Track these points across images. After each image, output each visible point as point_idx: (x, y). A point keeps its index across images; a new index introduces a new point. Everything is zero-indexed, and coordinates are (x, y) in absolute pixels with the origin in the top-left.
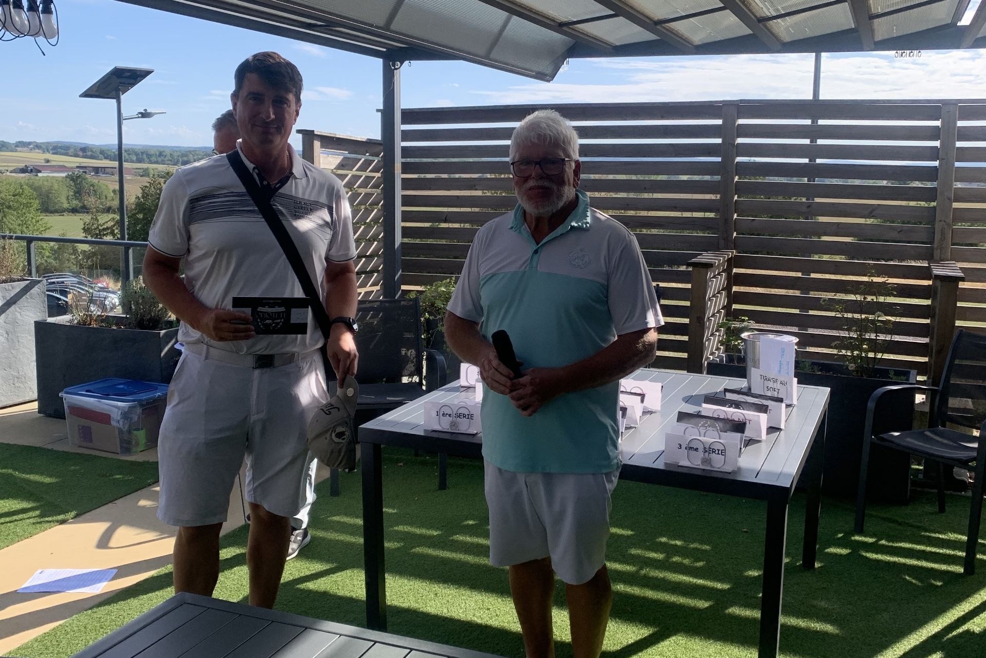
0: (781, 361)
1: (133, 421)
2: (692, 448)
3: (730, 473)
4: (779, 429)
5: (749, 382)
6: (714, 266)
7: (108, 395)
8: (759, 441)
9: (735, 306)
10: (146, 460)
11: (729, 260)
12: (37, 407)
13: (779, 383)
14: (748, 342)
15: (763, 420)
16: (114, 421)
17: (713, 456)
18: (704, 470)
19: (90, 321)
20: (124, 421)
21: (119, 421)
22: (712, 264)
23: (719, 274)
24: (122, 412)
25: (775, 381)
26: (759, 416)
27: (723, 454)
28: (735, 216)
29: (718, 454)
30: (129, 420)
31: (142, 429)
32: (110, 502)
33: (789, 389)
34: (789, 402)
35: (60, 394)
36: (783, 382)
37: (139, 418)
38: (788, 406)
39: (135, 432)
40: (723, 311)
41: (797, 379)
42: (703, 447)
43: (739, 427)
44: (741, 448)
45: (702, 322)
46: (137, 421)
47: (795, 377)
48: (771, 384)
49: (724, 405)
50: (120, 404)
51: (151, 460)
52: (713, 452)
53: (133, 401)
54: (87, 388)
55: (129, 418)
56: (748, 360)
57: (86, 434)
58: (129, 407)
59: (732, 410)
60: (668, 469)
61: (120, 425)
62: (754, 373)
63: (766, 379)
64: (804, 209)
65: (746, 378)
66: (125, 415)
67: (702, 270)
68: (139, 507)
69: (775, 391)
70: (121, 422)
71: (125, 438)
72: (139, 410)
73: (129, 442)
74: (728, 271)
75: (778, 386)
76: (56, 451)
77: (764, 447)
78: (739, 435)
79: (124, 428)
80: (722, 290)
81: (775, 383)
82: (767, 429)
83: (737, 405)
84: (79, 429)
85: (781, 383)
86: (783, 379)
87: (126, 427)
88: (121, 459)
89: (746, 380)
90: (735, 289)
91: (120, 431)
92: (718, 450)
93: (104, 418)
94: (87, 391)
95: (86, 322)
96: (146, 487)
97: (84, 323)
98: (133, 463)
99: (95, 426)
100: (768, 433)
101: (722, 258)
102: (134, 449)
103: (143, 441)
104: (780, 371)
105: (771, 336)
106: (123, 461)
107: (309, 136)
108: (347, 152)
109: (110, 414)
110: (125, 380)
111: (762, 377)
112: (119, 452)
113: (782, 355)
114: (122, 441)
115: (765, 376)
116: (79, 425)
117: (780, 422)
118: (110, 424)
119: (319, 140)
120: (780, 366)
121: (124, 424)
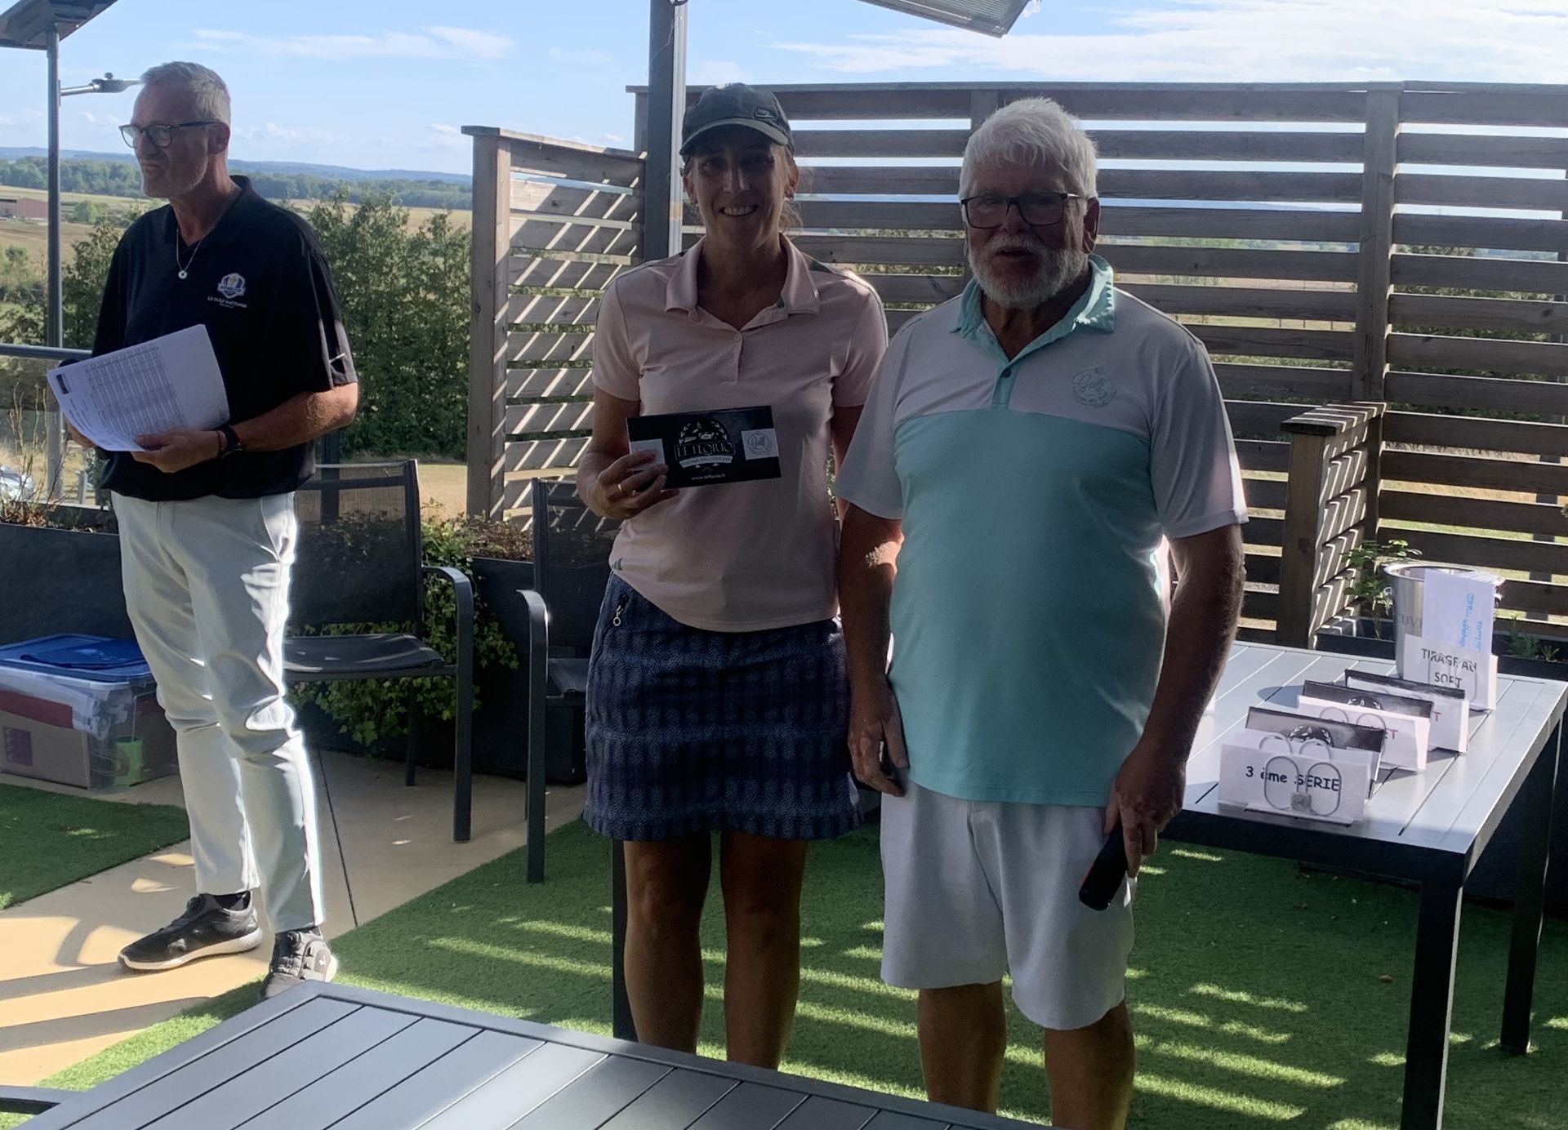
0: (1465, 621)
1: (118, 722)
2: (1274, 775)
3: (1348, 826)
4: (1455, 753)
5: (1400, 667)
6: (1338, 432)
7: (69, 666)
8: (1411, 773)
9: (1382, 523)
10: (145, 801)
11: (1373, 422)
13: (1460, 665)
14: (1400, 583)
15: (1420, 730)
16: (78, 720)
17: (1316, 791)
18: (1296, 818)
19: (25, 514)
20: (100, 721)
21: (89, 719)
22: (1335, 428)
23: (1349, 452)
24: (96, 703)
25: (1453, 661)
26: (1413, 722)
27: (1335, 787)
28: (1389, 330)
29: (1327, 788)
30: (110, 718)
31: (135, 740)
32: (78, 880)
33: (1481, 679)
34: (1478, 705)
36: (1469, 664)
37: (130, 716)
38: (1474, 712)
39: (120, 745)
40: (1356, 532)
41: (1495, 658)
42: (1296, 774)
43: (1372, 739)
44: (1372, 781)
45: (1309, 550)
46: (127, 719)
47: (1494, 652)
48: (1443, 668)
49: (1344, 701)
50: (93, 684)
51: (155, 802)
52: (1315, 783)
53: (123, 679)
54: (24, 652)
55: (109, 715)
56: (1400, 619)
57: (19, 746)
58: (111, 692)
59: (1360, 709)
60: (1225, 815)
61: (91, 729)
62: (1411, 645)
63: (1432, 656)
65: (1394, 659)
66: (103, 709)
67: (1313, 441)
68: (135, 893)
69: (1451, 681)
70: (94, 724)
71: (101, 756)
72: (130, 699)
73: (109, 765)
74: (1370, 445)
75: (1457, 671)
77: (1420, 786)
78: (1370, 753)
79: (100, 735)
80: (1356, 486)
81: (1452, 667)
82: (1429, 752)
83: (1370, 700)
84: (6, 736)
85: (1465, 666)
86: (1467, 658)
87: (104, 735)
88: (94, 797)
89: (1394, 662)
90: (1384, 485)
91: (91, 738)
92: (1327, 780)
93: (59, 715)
94: (23, 658)
95: (17, 517)
96: (148, 853)
97: (14, 518)
98: (116, 807)
99: (37, 729)
100: (1429, 760)
101: (1356, 418)
102: (118, 780)
103: (136, 765)
104: (1462, 642)
105: (1447, 571)
106: (97, 801)
107: (487, 140)
108: (564, 176)
109: (71, 704)
110: (98, 639)
111: (1427, 653)
112: (88, 785)
113: (1471, 608)
114: (95, 762)
115: (1433, 652)
116: (5, 728)
117: (1457, 740)
118: (71, 726)
119: (509, 148)
120: (1464, 631)
121: (100, 728)
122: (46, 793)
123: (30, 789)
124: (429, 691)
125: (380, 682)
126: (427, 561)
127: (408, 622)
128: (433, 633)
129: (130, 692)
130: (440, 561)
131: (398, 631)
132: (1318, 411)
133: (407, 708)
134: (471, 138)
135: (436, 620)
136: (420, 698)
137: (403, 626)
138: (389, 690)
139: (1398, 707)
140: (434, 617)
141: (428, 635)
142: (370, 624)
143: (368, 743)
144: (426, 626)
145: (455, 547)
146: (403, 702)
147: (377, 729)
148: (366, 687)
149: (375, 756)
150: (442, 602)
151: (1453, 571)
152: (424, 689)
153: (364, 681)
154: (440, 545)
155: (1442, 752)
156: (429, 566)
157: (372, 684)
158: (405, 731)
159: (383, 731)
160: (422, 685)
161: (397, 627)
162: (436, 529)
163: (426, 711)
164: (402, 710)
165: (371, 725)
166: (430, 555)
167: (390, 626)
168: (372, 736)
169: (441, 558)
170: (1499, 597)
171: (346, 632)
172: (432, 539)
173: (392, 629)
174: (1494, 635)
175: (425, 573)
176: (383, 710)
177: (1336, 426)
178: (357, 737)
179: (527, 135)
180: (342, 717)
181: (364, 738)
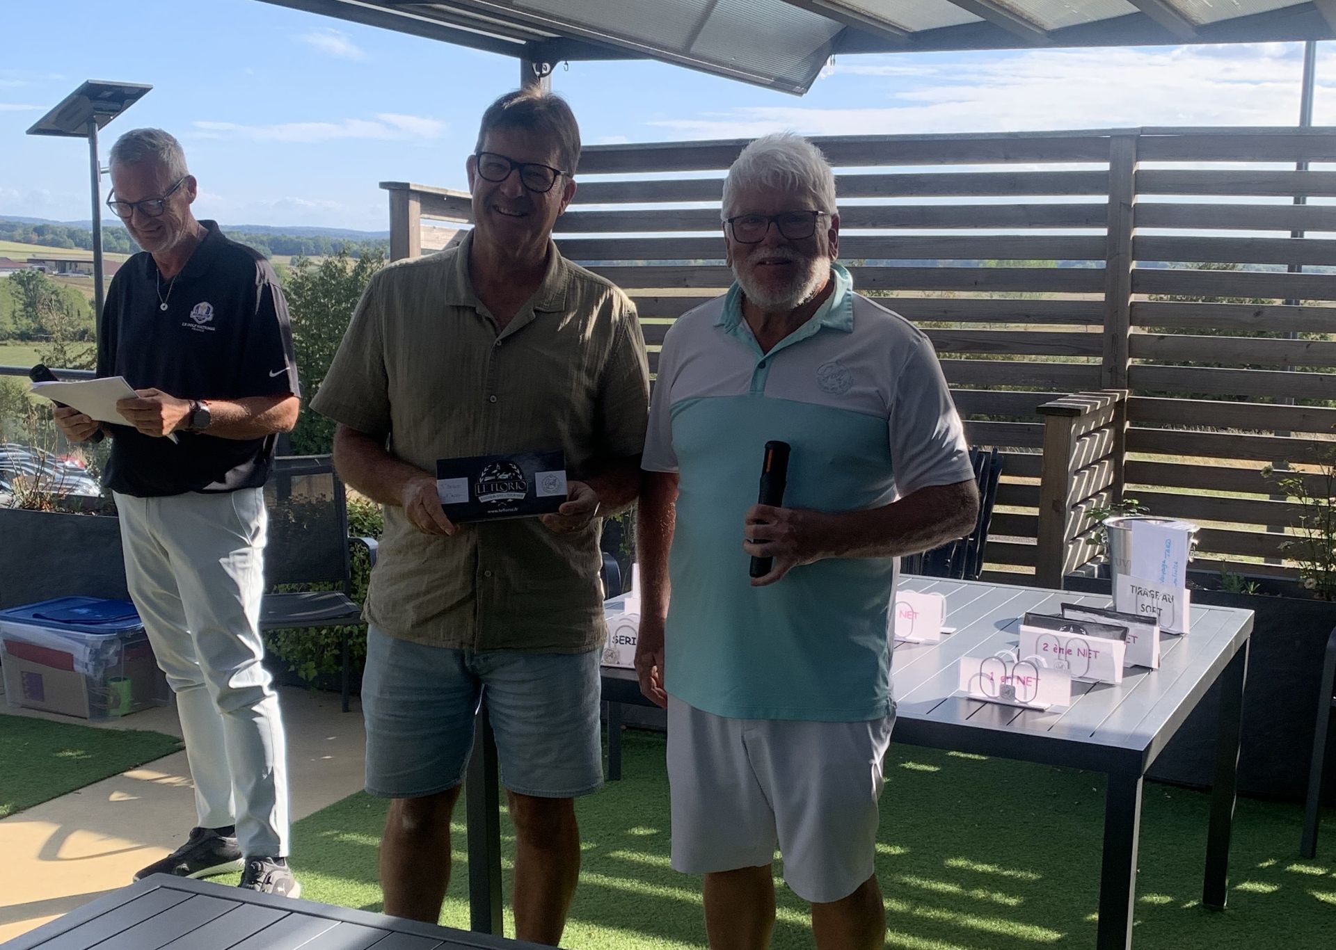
0: (1164, 562)
1: (109, 666)
4: (1148, 669)
5: (1114, 600)
6: (1082, 413)
7: (70, 622)
8: (1110, 686)
9: (1127, 487)
10: (131, 727)
11: (1119, 405)
13: (1161, 598)
14: (1115, 532)
15: (1116, 650)
16: (78, 665)
19: (41, 503)
20: (95, 665)
21: (86, 664)
22: (1080, 410)
23: (1098, 430)
24: (91, 650)
25: (1154, 595)
26: (1111, 645)
28: (1130, 331)
30: (103, 663)
31: (125, 679)
32: (72, 791)
33: (1176, 608)
34: (1174, 630)
36: (1167, 597)
37: (119, 662)
38: (1165, 635)
39: (113, 684)
40: (1105, 494)
41: (1189, 591)
45: (1061, 510)
46: (118, 664)
47: (1187, 587)
48: (1147, 601)
49: (1057, 628)
50: (88, 637)
51: (140, 729)
53: (112, 631)
54: (35, 611)
55: (102, 660)
56: (1114, 562)
57: (34, 686)
58: (103, 642)
59: (1069, 635)
61: (88, 671)
62: (1122, 582)
63: (1140, 592)
64: (1249, 318)
65: (1111, 594)
66: (96, 654)
67: (1062, 421)
69: (1153, 611)
70: (90, 667)
71: (97, 693)
72: (119, 647)
73: (104, 700)
74: (1116, 424)
75: (1158, 602)
77: (1116, 696)
79: (96, 676)
80: (1104, 458)
81: (1154, 599)
82: (1125, 668)
83: (1079, 628)
84: (23, 679)
85: (1164, 598)
86: (1167, 593)
87: (100, 675)
88: (92, 726)
89: (1111, 597)
90: (1128, 456)
91: (89, 680)
93: (63, 661)
94: (36, 616)
95: (34, 505)
97: (31, 506)
98: (109, 734)
99: (48, 673)
100: (1126, 675)
101: (1100, 403)
102: (113, 712)
103: (126, 699)
104: (1162, 579)
105: (1154, 522)
106: (94, 729)
107: (400, 193)
108: (467, 221)
109: (72, 652)
110: (93, 601)
111: (1134, 588)
112: (88, 716)
113: (1168, 551)
114: (93, 698)
115: (1139, 588)
116: (22, 672)
117: (1150, 658)
118: (72, 669)
119: (419, 199)
120: (1163, 570)
121: (95, 670)
122: (54, 723)
123: (40, 720)
124: (358, 637)
125: (319, 630)
126: (354, 533)
127: (341, 582)
128: (360, 590)
129: (120, 641)
130: (364, 533)
131: (333, 590)
132: (1070, 398)
133: (341, 650)
135: (363, 579)
136: (350, 642)
137: (337, 585)
138: (326, 636)
139: (1100, 633)
140: (360, 578)
141: (355, 592)
142: (310, 584)
143: (311, 679)
144: (355, 585)
145: (377, 521)
146: (339, 645)
147: (318, 665)
148: (308, 635)
149: (319, 689)
150: (366, 566)
151: (1158, 522)
152: (354, 635)
153: (306, 629)
154: (365, 520)
155: (1137, 669)
156: (356, 537)
157: (313, 632)
158: (341, 669)
159: (323, 668)
160: (351, 633)
161: (331, 586)
162: (361, 508)
163: (356, 653)
164: (336, 652)
165: (312, 664)
166: (356, 528)
167: (326, 585)
168: (313, 673)
169: (365, 531)
170: (1196, 542)
171: (292, 591)
172: (358, 515)
173: (327, 588)
174: (1187, 572)
175: (352, 543)
176: (323, 652)
177: (1081, 408)
178: (302, 674)
179: (432, 188)
180: (291, 659)
181: (307, 676)
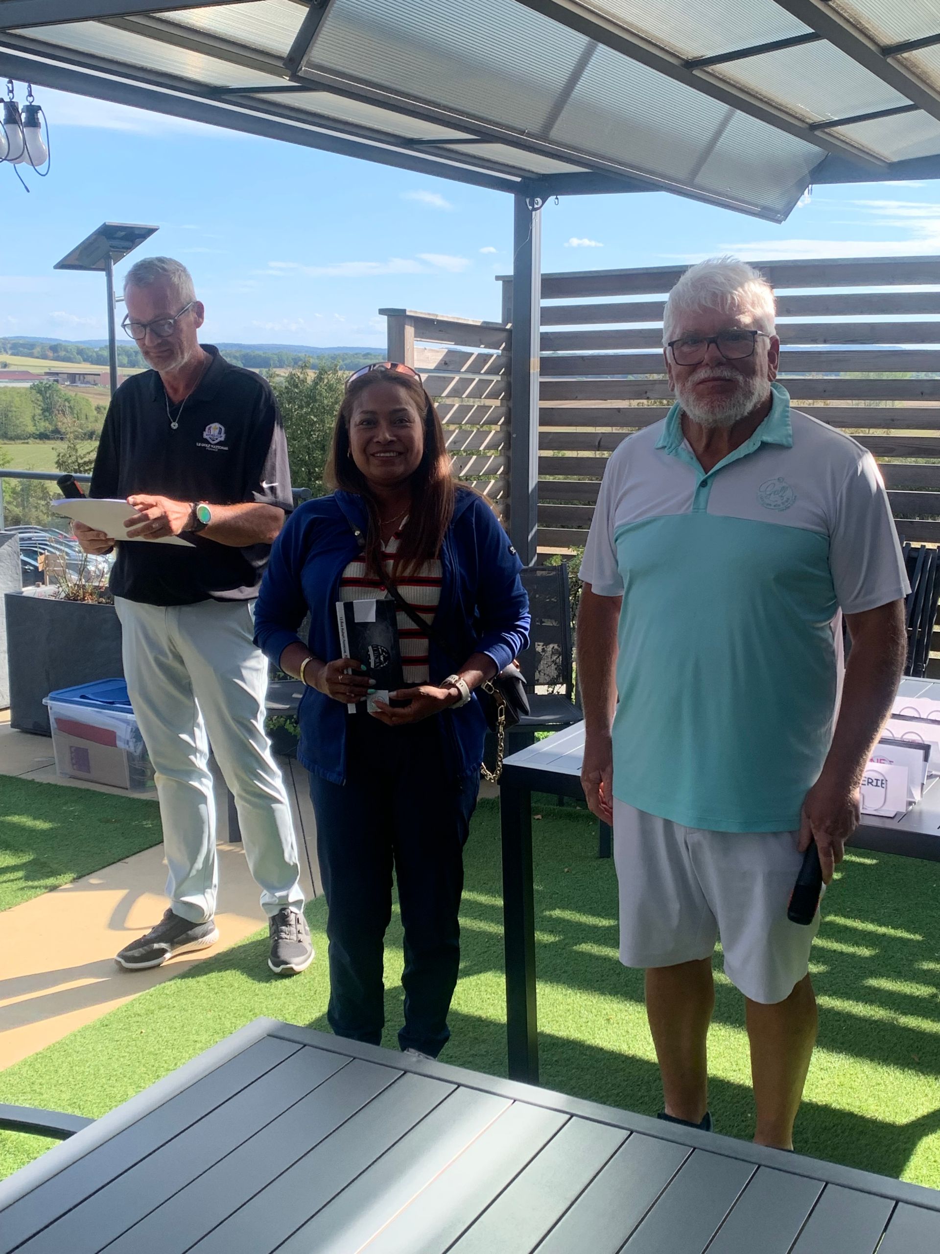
7: (112, 703)
12: (9, 719)
16: (120, 741)
19: (84, 594)
20: (136, 742)
21: (127, 741)
24: (132, 729)
32: (119, 860)
35: (44, 701)
54: (82, 693)
57: (81, 759)
61: (129, 747)
70: (131, 744)
71: (137, 767)
73: (143, 773)
76: (38, 783)
79: (135, 752)
84: (72, 753)
87: (139, 751)
88: (132, 796)
91: (130, 755)
93: (107, 737)
94: (83, 697)
95: (78, 596)
97: (76, 597)
98: (147, 803)
99: (94, 749)
106: (134, 799)
107: (397, 319)
108: (453, 343)
109: (115, 731)
112: (128, 786)
114: (133, 771)
116: (71, 747)
118: (115, 746)
119: (413, 323)
121: (135, 747)
122: (99, 793)
123: (88, 790)
134: (385, 318)
179: (425, 314)
